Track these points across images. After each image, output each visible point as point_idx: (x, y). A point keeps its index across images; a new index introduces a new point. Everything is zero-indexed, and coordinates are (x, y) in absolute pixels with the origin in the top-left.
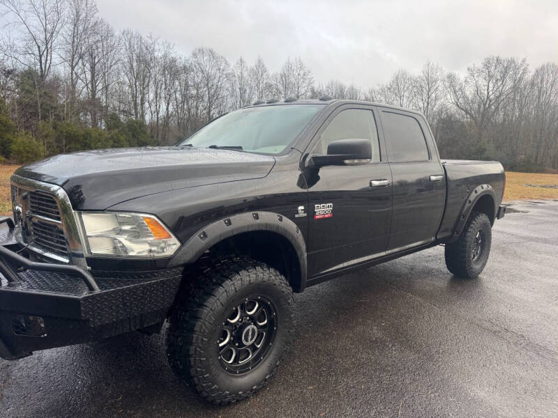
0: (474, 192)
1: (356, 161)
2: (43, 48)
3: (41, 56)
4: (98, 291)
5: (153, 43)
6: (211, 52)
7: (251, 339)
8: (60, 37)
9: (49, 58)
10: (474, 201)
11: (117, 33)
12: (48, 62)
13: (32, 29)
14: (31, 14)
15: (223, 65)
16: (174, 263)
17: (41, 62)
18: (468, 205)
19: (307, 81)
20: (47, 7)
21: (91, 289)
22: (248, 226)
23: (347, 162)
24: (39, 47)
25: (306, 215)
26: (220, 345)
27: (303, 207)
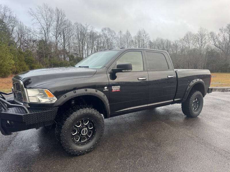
0: (192, 82)
1: (126, 70)
2: (46, 31)
3: (45, 34)
4: (29, 113)
5: (87, 27)
6: (109, 29)
7: (85, 133)
8: (52, 27)
9: (48, 35)
10: (192, 86)
11: (73, 24)
12: (48, 36)
13: (42, 25)
14: (42, 19)
15: (114, 34)
16: (54, 105)
17: (45, 36)
18: (189, 87)
19: (147, 38)
20: (48, 16)
21: (27, 112)
22: (83, 94)
23: (123, 71)
24: (45, 31)
25: (108, 90)
26: (73, 134)
27: (106, 87)
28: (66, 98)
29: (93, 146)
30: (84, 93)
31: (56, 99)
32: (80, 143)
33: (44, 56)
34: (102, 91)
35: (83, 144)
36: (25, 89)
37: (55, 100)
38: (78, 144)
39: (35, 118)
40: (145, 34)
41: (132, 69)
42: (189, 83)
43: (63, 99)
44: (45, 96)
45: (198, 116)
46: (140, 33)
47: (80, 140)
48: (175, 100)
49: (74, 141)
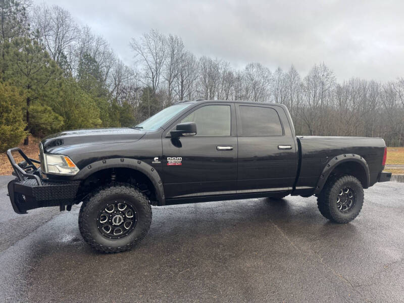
0: (334, 159)
1: (188, 134)
2: (155, 74)
3: (153, 78)
4: (41, 186)
5: (218, 64)
6: (259, 66)
7: (119, 223)
8: (165, 66)
9: (158, 79)
10: (333, 166)
11: (197, 60)
12: (157, 82)
13: (150, 63)
14: (149, 54)
15: (267, 73)
16: (75, 178)
17: (153, 81)
18: (326, 168)
19: (329, 80)
20: (157, 49)
21: (39, 185)
23: (183, 134)
24: (153, 73)
25: (160, 162)
26: (101, 222)
27: (157, 158)
28: (91, 169)
29: (131, 243)
30: (119, 165)
31: (78, 170)
32: (111, 236)
33: (148, 112)
34: (150, 164)
35: (116, 238)
36: (44, 155)
37: (76, 171)
38: (107, 236)
39: (48, 193)
40: (325, 74)
41: (196, 132)
42: (329, 161)
43: (87, 170)
44: (64, 165)
45: (351, 223)
46: (315, 70)
47: (112, 232)
48: (297, 188)
49: (101, 231)
